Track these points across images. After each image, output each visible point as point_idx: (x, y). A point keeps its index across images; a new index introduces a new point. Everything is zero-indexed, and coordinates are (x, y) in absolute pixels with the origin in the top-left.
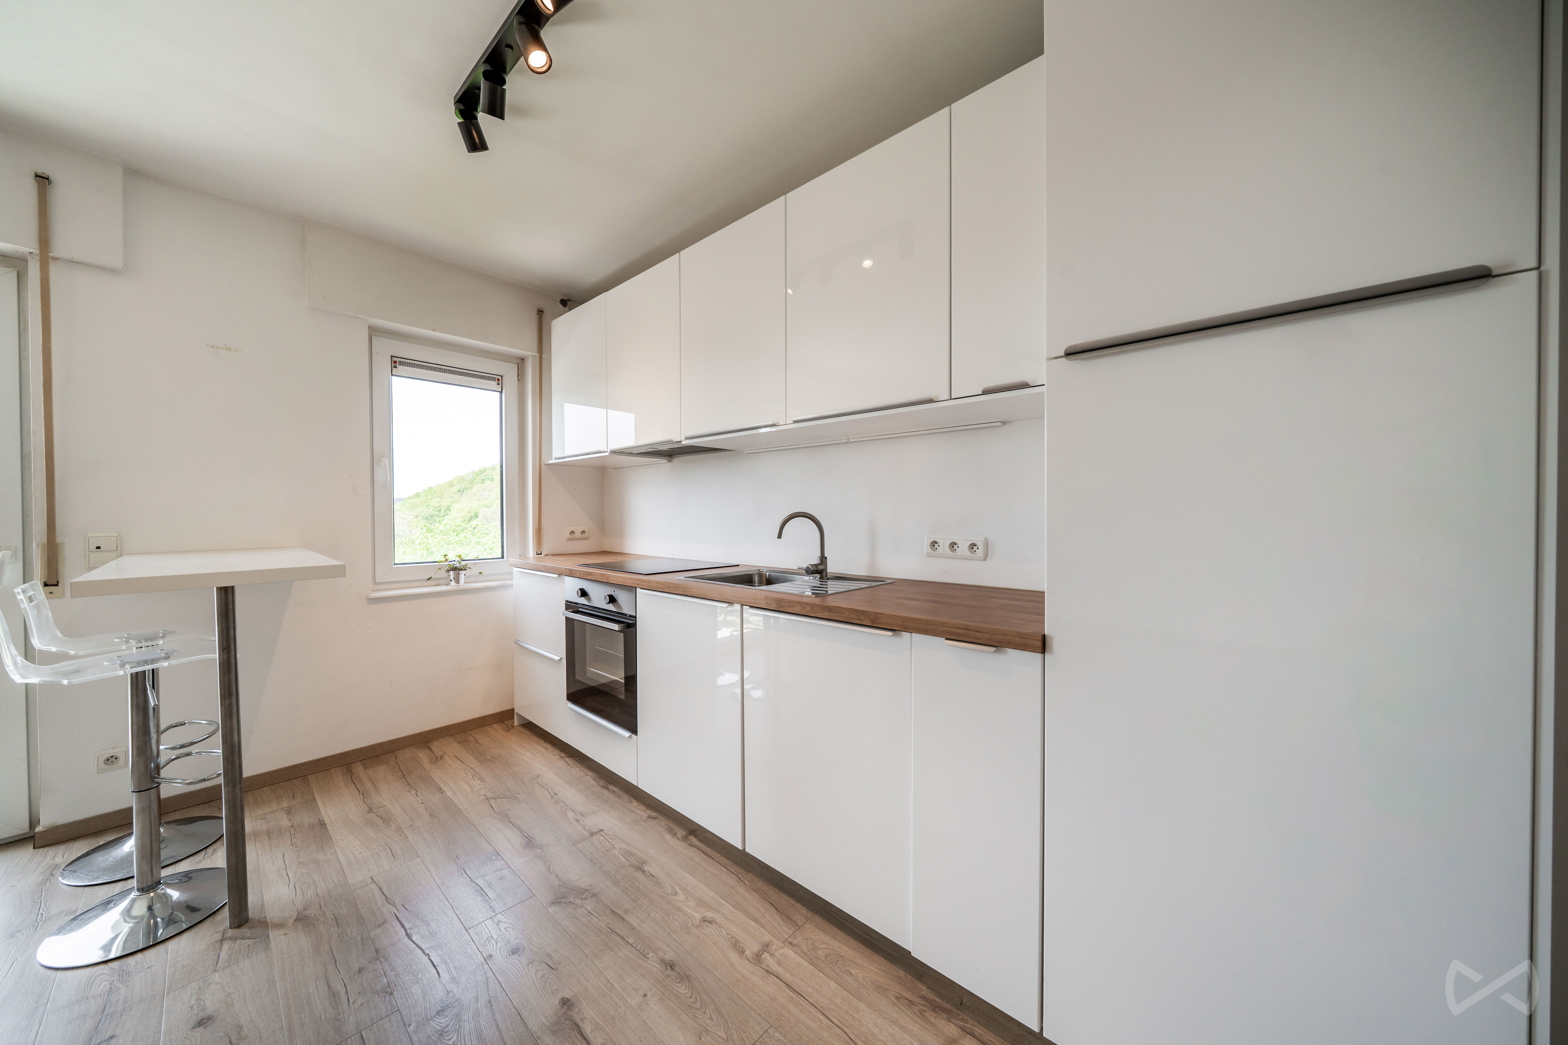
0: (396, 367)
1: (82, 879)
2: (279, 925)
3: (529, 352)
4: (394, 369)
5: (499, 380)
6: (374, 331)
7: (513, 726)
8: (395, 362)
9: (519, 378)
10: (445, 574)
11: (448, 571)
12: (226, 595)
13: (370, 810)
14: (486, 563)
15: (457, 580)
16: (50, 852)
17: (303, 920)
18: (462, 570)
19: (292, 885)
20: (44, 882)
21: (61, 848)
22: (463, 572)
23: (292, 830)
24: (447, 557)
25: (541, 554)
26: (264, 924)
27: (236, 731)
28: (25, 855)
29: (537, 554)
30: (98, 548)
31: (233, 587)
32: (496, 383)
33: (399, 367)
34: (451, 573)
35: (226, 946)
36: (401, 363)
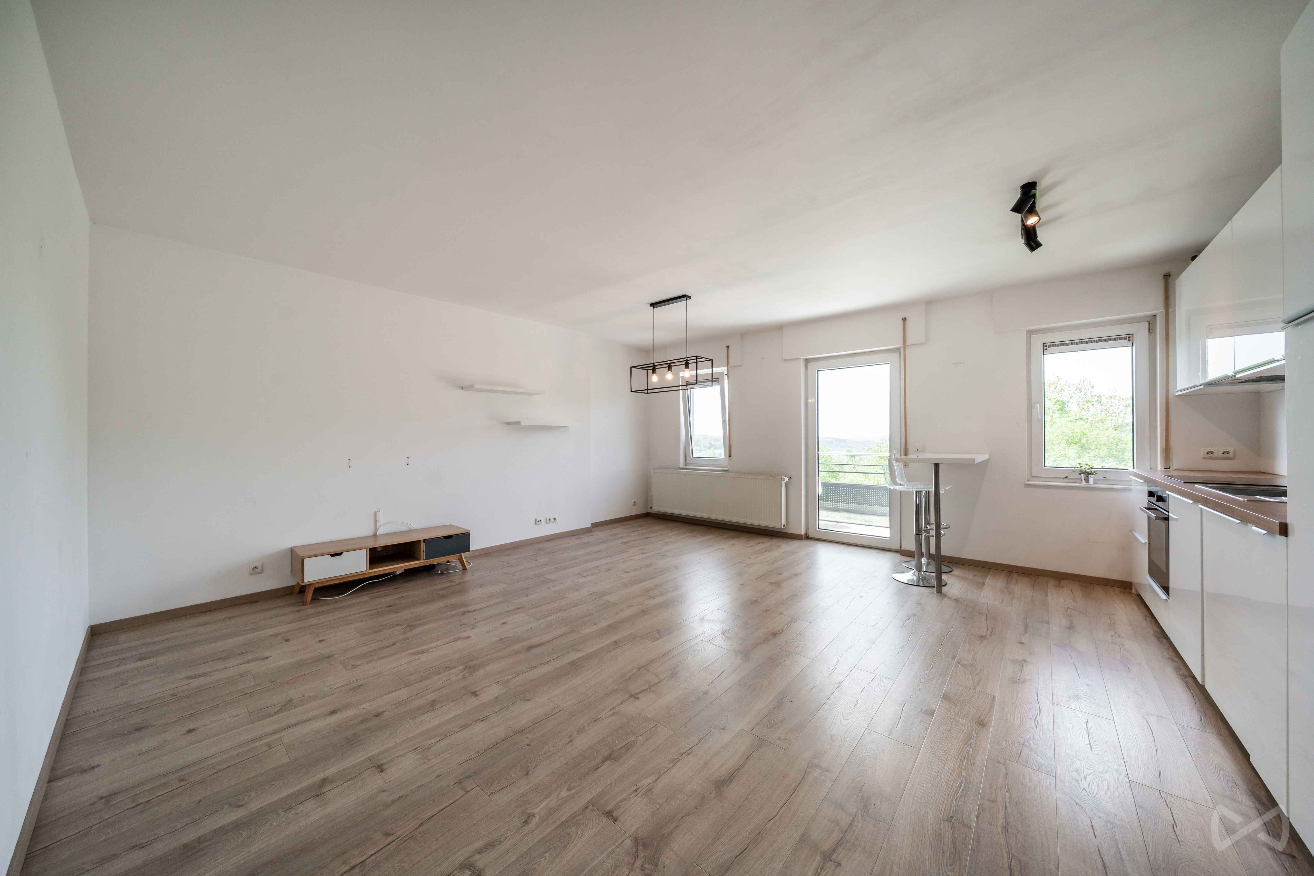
0: (1047, 349)
1: (907, 565)
2: (949, 598)
3: (1159, 311)
4: (1045, 351)
5: (1130, 338)
6: (1030, 333)
7: (1130, 593)
8: (1045, 347)
9: (1151, 331)
10: (1078, 476)
11: (1080, 474)
12: (937, 466)
13: (1006, 588)
14: (1116, 471)
15: (1087, 481)
16: (903, 557)
17: (957, 600)
18: (1090, 474)
19: (960, 592)
20: (899, 563)
21: (906, 557)
22: (1093, 476)
23: (971, 580)
24: (1081, 465)
25: (1169, 468)
26: (945, 596)
27: (939, 519)
28: (898, 555)
29: (1165, 469)
30: (918, 450)
31: (938, 464)
32: (1126, 341)
33: (1048, 349)
34: (1082, 475)
35: (932, 594)
36: (1049, 346)
